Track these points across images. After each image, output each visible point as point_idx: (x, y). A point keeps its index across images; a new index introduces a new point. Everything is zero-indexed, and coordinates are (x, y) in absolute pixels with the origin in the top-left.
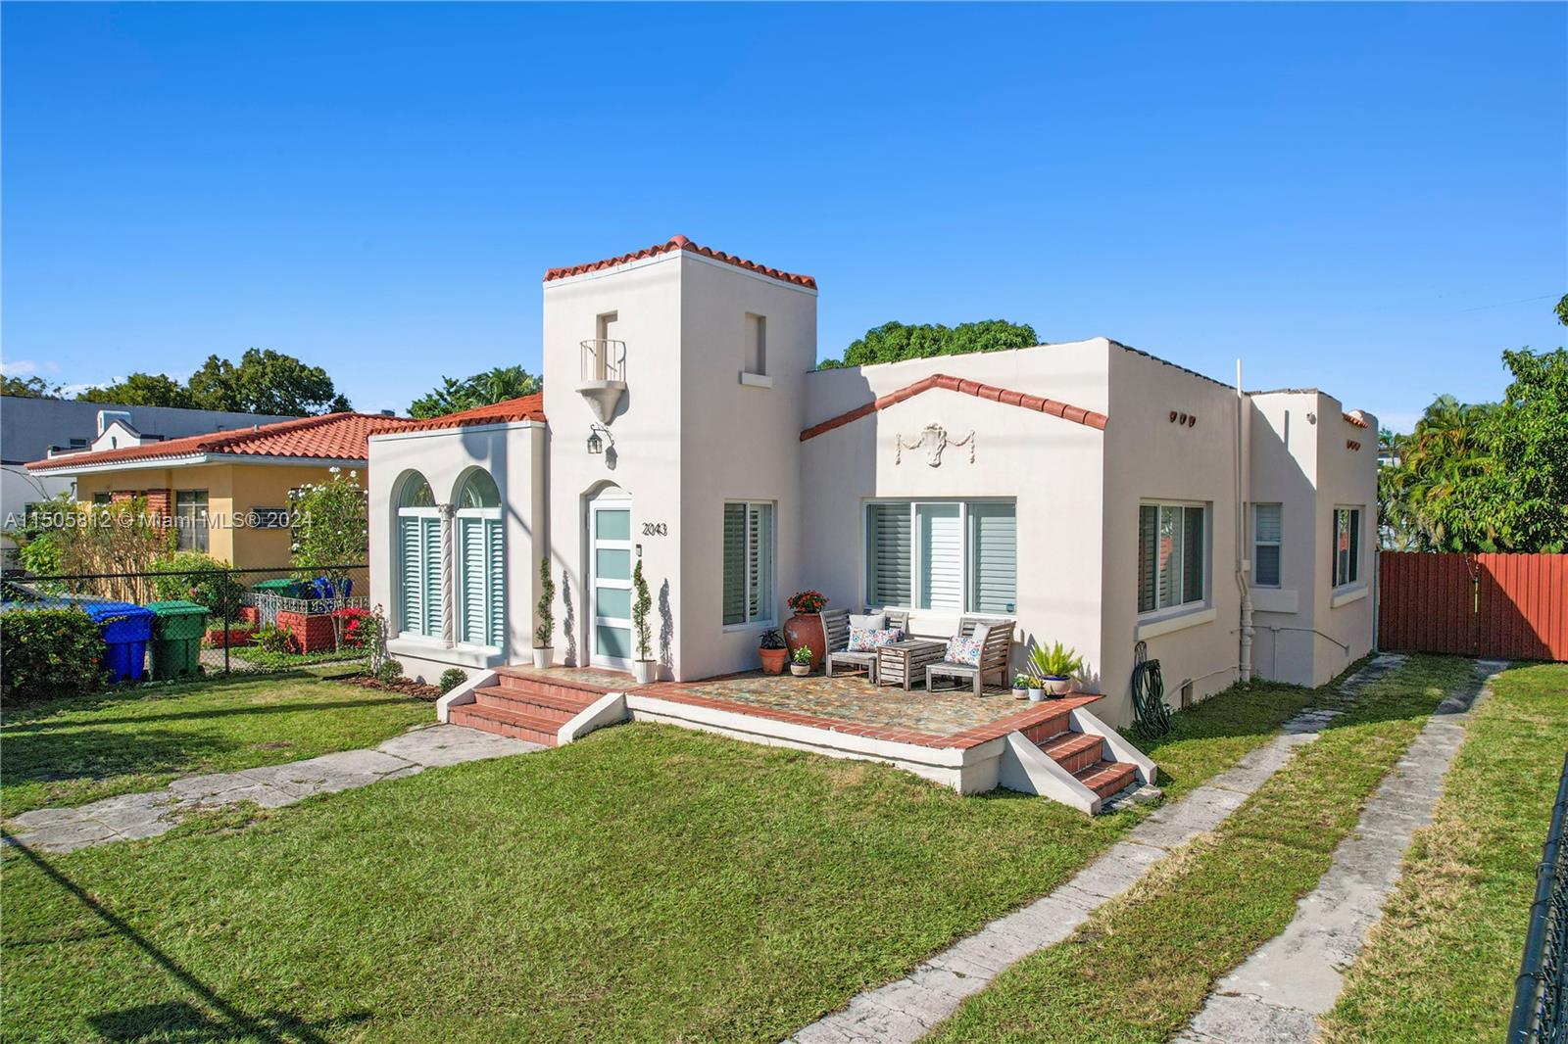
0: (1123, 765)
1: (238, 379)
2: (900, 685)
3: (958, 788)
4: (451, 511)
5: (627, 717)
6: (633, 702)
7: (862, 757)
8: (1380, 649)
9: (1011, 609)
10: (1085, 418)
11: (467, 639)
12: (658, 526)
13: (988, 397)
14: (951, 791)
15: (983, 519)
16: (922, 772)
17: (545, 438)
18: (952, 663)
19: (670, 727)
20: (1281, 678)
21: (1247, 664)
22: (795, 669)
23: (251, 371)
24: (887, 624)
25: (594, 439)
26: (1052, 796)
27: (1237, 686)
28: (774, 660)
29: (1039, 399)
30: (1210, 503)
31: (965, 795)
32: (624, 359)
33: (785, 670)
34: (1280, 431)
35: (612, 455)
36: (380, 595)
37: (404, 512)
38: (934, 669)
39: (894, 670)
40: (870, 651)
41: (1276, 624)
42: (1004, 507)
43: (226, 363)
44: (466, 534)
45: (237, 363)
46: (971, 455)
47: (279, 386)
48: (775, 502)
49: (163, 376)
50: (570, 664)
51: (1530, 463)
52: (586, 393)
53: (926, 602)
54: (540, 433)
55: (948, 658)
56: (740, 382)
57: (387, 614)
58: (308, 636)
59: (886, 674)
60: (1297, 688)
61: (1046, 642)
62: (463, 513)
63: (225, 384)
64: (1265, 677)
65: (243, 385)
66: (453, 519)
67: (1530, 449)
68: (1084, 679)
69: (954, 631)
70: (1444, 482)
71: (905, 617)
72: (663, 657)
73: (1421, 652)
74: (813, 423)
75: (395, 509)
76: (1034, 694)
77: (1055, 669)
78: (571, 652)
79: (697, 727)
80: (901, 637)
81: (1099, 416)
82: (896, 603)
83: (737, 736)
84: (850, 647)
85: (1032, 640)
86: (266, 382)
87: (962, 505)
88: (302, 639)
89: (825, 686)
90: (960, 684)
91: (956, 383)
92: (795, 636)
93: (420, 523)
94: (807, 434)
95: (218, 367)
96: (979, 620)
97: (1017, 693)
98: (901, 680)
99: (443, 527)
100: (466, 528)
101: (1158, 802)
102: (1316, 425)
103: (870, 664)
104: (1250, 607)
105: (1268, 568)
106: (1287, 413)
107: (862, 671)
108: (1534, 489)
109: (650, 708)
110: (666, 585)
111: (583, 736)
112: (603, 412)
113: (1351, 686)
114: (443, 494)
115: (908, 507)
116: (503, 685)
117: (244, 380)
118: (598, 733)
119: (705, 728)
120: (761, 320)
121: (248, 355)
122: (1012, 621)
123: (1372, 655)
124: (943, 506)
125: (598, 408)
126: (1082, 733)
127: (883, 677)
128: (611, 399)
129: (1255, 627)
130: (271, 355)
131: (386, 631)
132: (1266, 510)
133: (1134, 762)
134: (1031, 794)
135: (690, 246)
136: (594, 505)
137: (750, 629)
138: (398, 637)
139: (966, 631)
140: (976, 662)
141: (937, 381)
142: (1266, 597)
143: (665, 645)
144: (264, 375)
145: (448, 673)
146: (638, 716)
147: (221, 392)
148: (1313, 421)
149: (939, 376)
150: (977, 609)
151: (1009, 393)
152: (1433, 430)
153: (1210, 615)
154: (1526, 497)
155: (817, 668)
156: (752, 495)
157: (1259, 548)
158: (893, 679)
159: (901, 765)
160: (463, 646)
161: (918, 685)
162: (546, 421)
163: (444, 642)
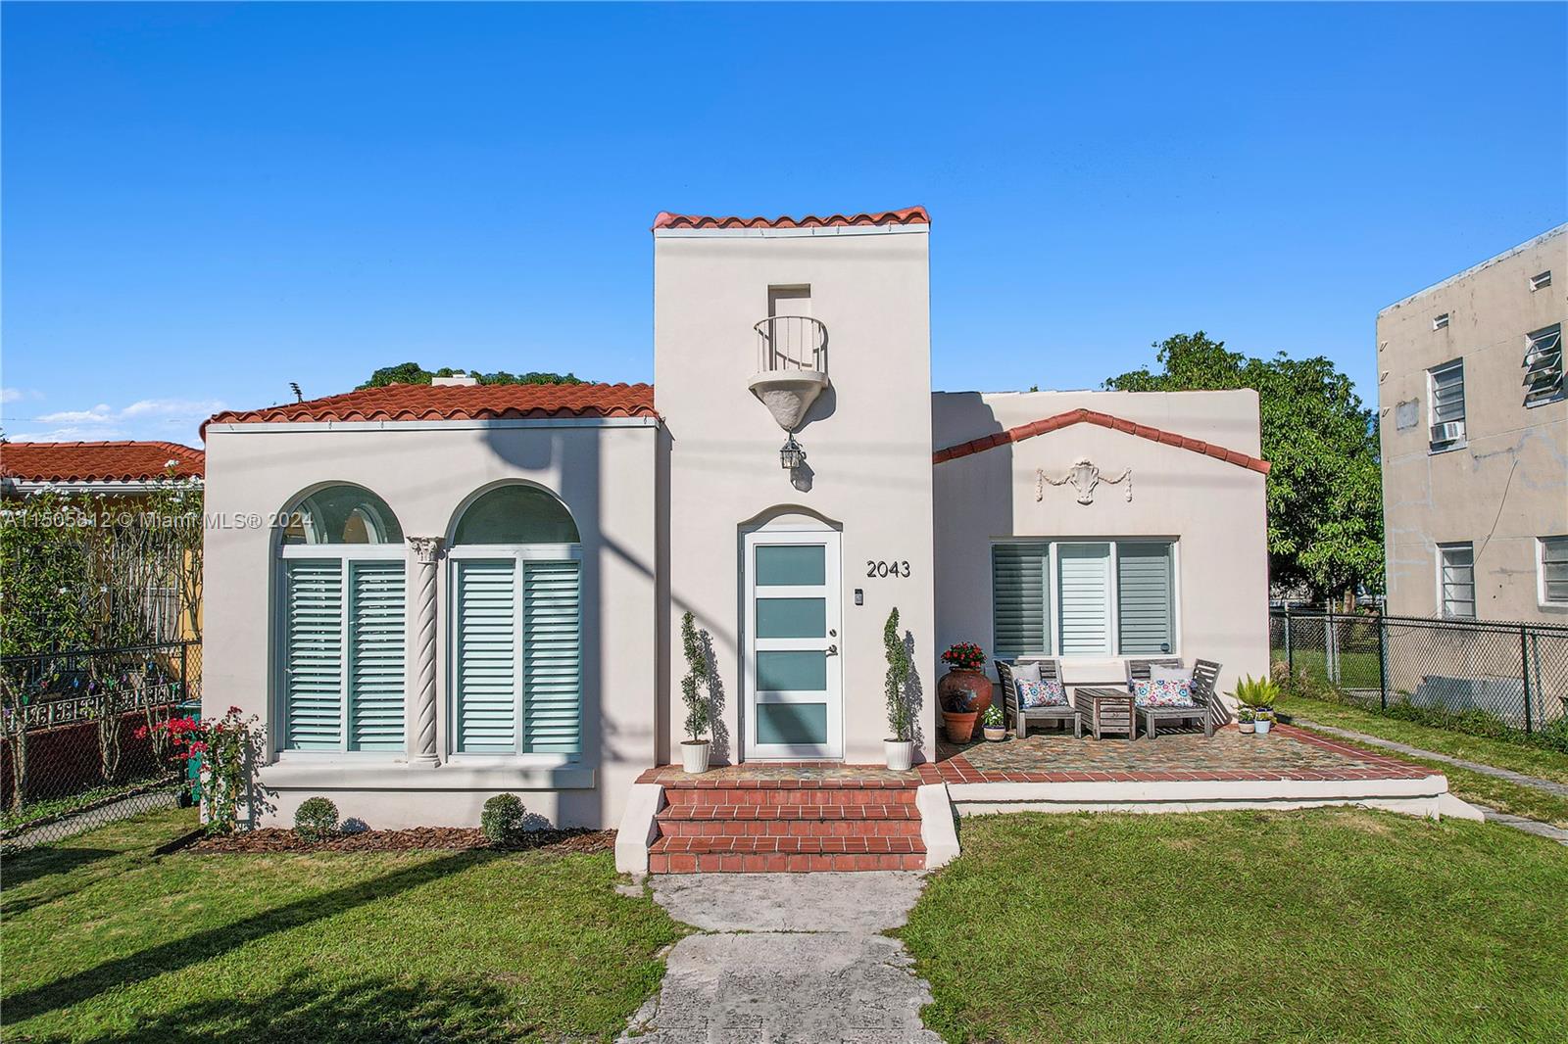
4: (440, 549)
5: (953, 814)
6: (958, 793)
9: (1165, 650)
10: (1249, 462)
11: (461, 748)
12: (896, 565)
13: (1145, 437)
22: (991, 733)
24: (1040, 673)
25: (792, 445)
28: (966, 725)
37: (293, 553)
44: (465, 584)
46: (1128, 494)
50: (716, 762)
57: (255, 724)
59: (1107, 725)
62: (460, 552)
69: (1122, 676)
72: (911, 734)
75: (280, 545)
76: (1262, 727)
78: (718, 745)
82: (1039, 647)
84: (1029, 702)
87: (1113, 546)
91: (1109, 419)
93: (346, 568)
99: (417, 574)
103: (1077, 717)
110: (910, 640)
112: (791, 415)
114: (427, 520)
115: (1047, 547)
124: (1088, 546)
127: (1103, 730)
128: (808, 396)
131: (252, 753)
136: (752, 539)
138: (275, 760)
141: (1084, 415)
149: (1084, 411)
150: (1136, 652)
158: (1116, 730)
160: (456, 760)
162: (660, 419)
163: (419, 759)
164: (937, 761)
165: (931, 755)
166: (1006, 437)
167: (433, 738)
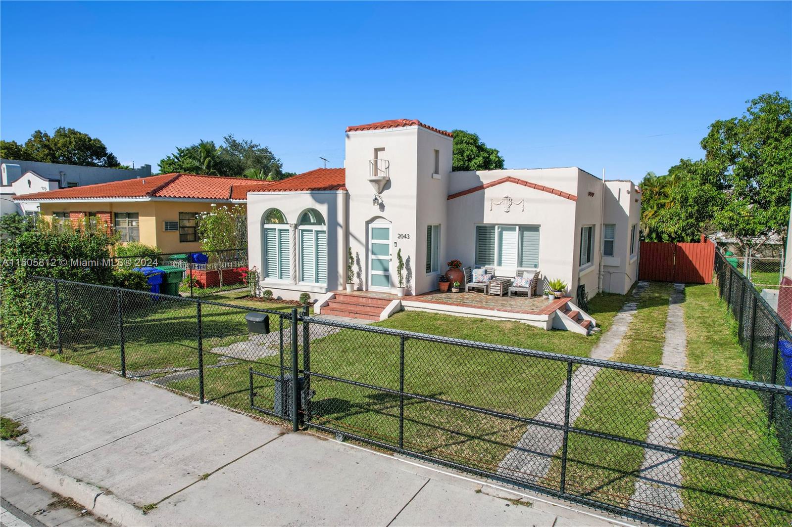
0: (586, 321)
1: (55, 145)
2: (499, 295)
3: (545, 328)
4: (296, 227)
5: (401, 309)
6: (404, 303)
7: (507, 319)
8: (639, 280)
9: (536, 266)
10: (569, 197)
11: (303, 280)
12: (405, 235)
13: (530, 187)
14: (542, 329)
15: (525, 232)
16: (531, 323)
17: (347, 197)
18: (516, 287)
19: (423, 312)
20: (612, 291)
21: (601, 286)
22: (454, 290)
23: (62, 141)
24: (486, 272)
25: (376, 199)
26: (572, 331)
27: (598, 294)
28: (445, 286)
29: (551, 189)
30: (595, 225)
31: (548, 330)
32: (388, 167)
33: (449, 290)
34: (616, 196)
35: (382, 206)
36: (254, 261)
37: (266, 226)
38: (511, 289)
39: (496, 289)
40: (482, 283)
41: (611, 270)
42: (535, 228)
43: (46, 135)
44: (302, 236)
45: (52, 134)
46: (522, 209)
47: (79, 149)
48: (440, 224)
49: (14, 142)
50: (360, 289)
52: (371, 181)
53: (500, 264)
54: (345, 195)
55: (514, 284)
56: (432, 177)
57: (259, 270)
58: (207, 280)
59: (492, 291)
60: (619, 295)
61: (552, 279)
62: (301, 227)
63: (45, 146)
64: (607, 291)
65: (59, 148)
66: (297, 230)
68: (566, 292)
69: (514, 275)
71: (493, 270)
72: (407, 286)
73: (655, 281)
74: (452, 193)
75: (263, 224)
76: (551, 297)
77: (558, 288)
78: (361, 285)
79: (435, 311)
80: (492, 277)
81: (575, 196)
82: (489, 264)
83: (453, 314)
84: (474, 281)
85: (545, 278)
86: (72, 146)
87: (517, 227)
88: (204, 282)
89: (466, 295)
90: (523, 294)
91: (517, 181)
92: (452, 277)
93: (277, 231)
94: (451, 197)
95: (41, 137)
96: (525, 271)
97: (545, 297)
98: (499, 293)
99: (291, 233)
100: (302, 234)
101: (601, 332)
102: (629, 195)
103: (485, 287)
104: (603, 264)
105: (609, 248)
106: (620, 189)
107: (480, 290)
108: (691, 216)
109: (411, 305)
110: (409, 258)
111: (391, 316)
112: (379, 189)
113: (636, 294)
114: (292, 218)
115: (494, 227)
116: (337, 298)
117: (59, 145)
118: (396, 315)
119: (438, 312)
120: (437, 152)
121: (58, 131)
122: (538, 271)
123: (636, 282)
124: (510, 227)
125: (377, 187)
126: (571, 310)
127: (491, 292)
128: (382, 184)
129: (606, 272)
130: (73, 132)
131: (259, 278)
132: (609, 227)
133: (590, 320)
134: (565, 330)
135: (420, 124)
136: (371, 226)
137: (432, 274)
138: (264, 280)
139: (520, 274)
140: (528, 286)
141: (509, 179)
142: (609, 261)
143: (408, 281)
144: (70, 143)
145: (301, 295)
146: (406, 308)
147: (47, 152)
148: (628, 193)
149: (509, 177)
150: (521, 267)
151: (538, 186)
153: (593, 268)
154: (687, 219)
155: (461, 290)
156: (434, 222)
157: (605, 241)
158: (495, 293)
159: (523, 321)
160: (302, 283)
161: (505, 294)
162: (347, 191)
163: (293, 282)
164: (416, 295)
165: (414, 293)
166: (481, 187)
167: (295, 277)
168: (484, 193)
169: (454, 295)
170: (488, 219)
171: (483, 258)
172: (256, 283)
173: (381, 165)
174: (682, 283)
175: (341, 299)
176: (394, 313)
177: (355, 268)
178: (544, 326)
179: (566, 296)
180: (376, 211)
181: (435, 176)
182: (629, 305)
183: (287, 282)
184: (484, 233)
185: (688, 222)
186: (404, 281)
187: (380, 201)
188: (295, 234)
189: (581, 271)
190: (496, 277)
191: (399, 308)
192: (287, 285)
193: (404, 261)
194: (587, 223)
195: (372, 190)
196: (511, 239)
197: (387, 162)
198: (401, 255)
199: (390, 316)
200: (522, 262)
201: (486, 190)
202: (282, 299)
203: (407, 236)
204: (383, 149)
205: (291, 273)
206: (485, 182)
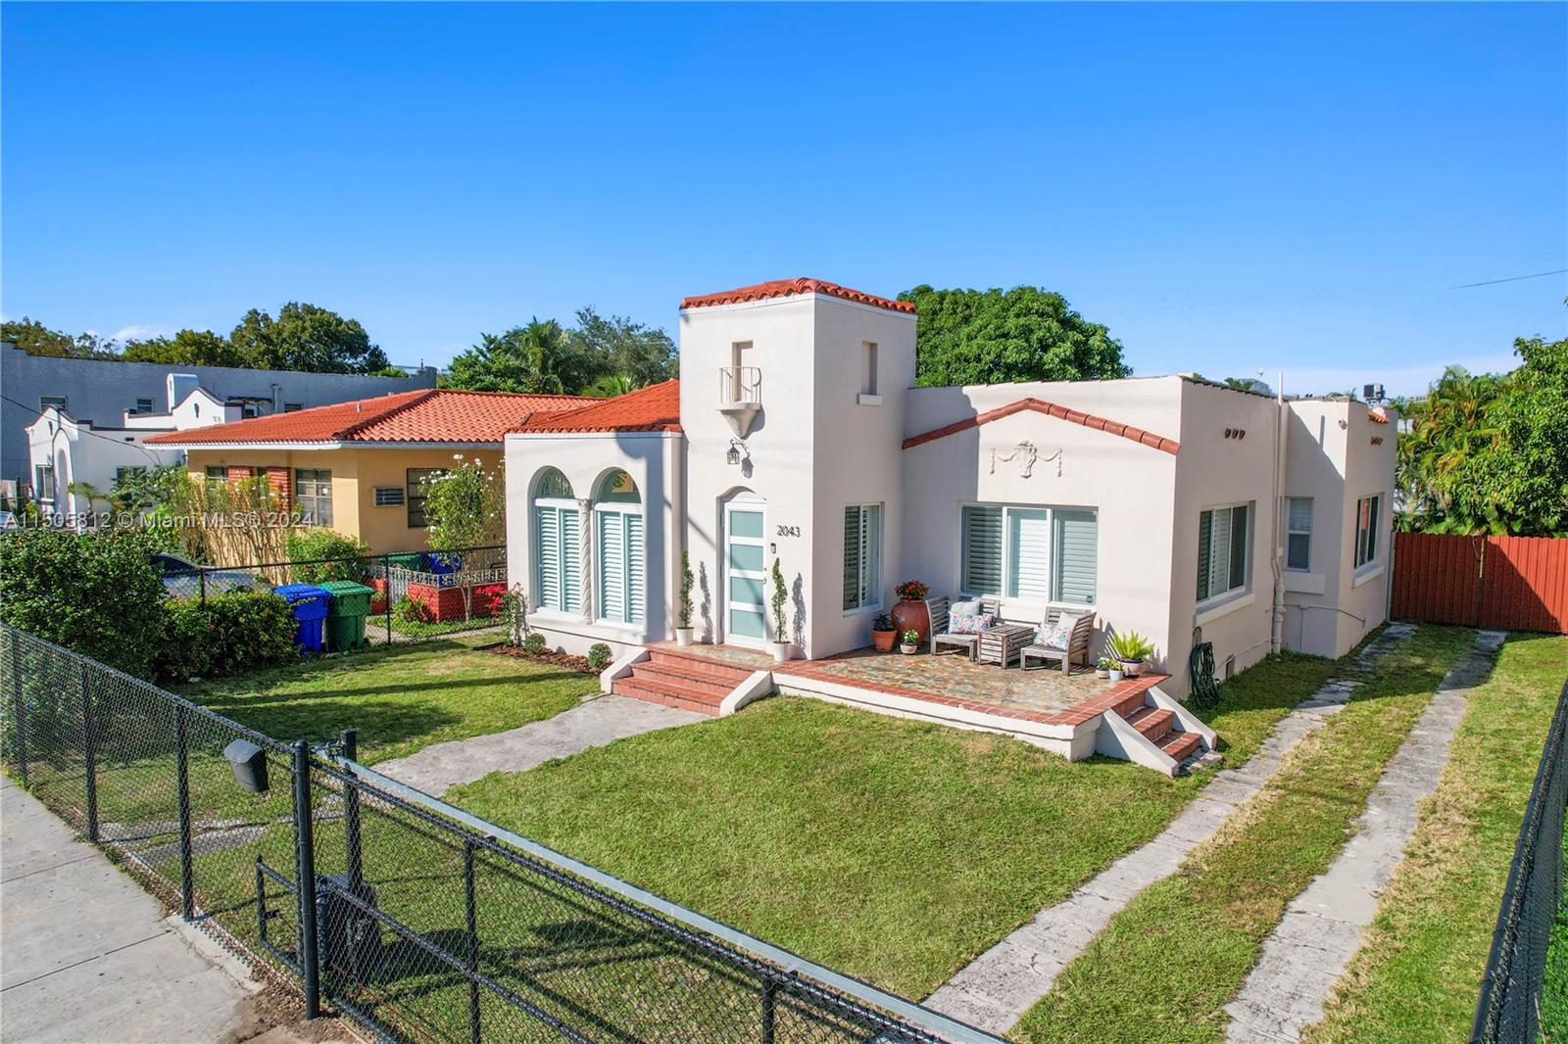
0: (1190, 735)
1: (279, 334)
2: (999, 664)
3: (1068, 756)
4: (590, 505)
5: (773, 692)
6: (778, 678)
7: (986, 730)
8: (1393, 618)
9: (1090, 600)
10: (1160, 444)
11: (604, 615)
12: (792, 528)
13: (1075, 421)
14: (1062, 758)
15: (1067, 523)
16: (1038, 743)
17: (683, 445)
18: (1041, 646)
19: (814, 700)
20: (1306, 650)
21: (1279, 638)
22: (904, 648)
23: (290, 326)
24: (981, 610)
25: (733, 451)
26: (1140, 762)
27: (1270, 657)
28: (886, 640)
29: (1119, 426)
30: (1253, 503)
31: (1074, 761)
32: (759, 383)
33: (895, 649)
34: (1315, 434)
35: (748, 466)
36: (518, 574)
37: (540, 502)
38: (1027, 651)
39: (993, 650)
40: (969, 633)
41: (1305, 603)
42: (1087, 514)
43: (266, 318)
44: (603, 525)
45: (275, 317)
46: (1058, 470)
47: (319, 340)
48: (883, 503)
49: (209, 332)
50: (706, 642)
51: (1536, 445)
52: (725, 412)
53: (1014, 591)
54: (677, 441)
55: (1037, 641)
56: (858, 402)
57: (526, 592)
58: (440, 607)
59: (986, 654)
60: (1323, 659)
61: (1123, 633)
62: (600, 507)
63: (266, 338)
64: (1294, 649)
65: (284, 340)
66: (592, 512)
67: (1536, 433)
68: (1155, 661)
69: (1041, 618)
70: (1454, 450)
71: (997, 605)
72: (796, 639)
73: (1429, 623)
74: (913, 433)
75: (532, 498)
76: (1114, 675)
77: (1132, 654)
78: (709, 631)
79: (839, 702)
80: (993, 622)
81: (1173, 443)
82: (993, 592)
83: (874, 709)
84: (950, 630)
85: (1109, 627)
86: (305, 336)
87: (1049, 512)
88: (435, 609)
89: (932, 663)
90: (1052, 665)
91: (1046, 407)
92: (903, 619)
93: (557, 512)
94: (909, 442)
95: (258, 322)
96: (1063, 609)
97: (1099, 673)
98: (999, 660)
99: (581, 518)
100: (603, 520)
101: (1221, 765)
102: (1346, 431)
103: (971, 645)
104: (1282, 588)
105: (1298, 553)
106: (1323, 418)
107: (964, 650)
108: (1538, 468)
109: (793, 684)
110: (800, 578)
111: (742, 708)
112: (740, 429)
113: (1369, 656)
114: (583, 489)
115: (1001, 511)
116: (653, 660)
117: (285, 335)
118: (754, 705)
119: (845, 702)
120: (873, 346)
121: (286, 309)
122: (1093, 612)
123: (1385, 625)
124: (1034, 511)
125: (736, 426)
126: (1158, 708)
127: (983, 657)
128: (747, 418)
129: (1288, 607)
130: (310, 310)
131: (525, 607)
132: (1298, 504)
133: (1200, 733)
134: (1123, 760)
135: (822, 288)
136: (728, 506)
137: (862, 613)
138: (535, 612)
139: (1052, 618)
140: (1064, 646)
141: (1030, 404)
142: (1299, 580)
143: (798, 628)
144: (304, 329)
145: (595, 647)
146: (783, 690)
147: (263, 347)
148: (1344, 427)
149: (1031, 400)
150: (1060, 599)
151: (1094, 419)
152: (1445, 401)
153: (1251, 598)
154: (1531, 474)
155: (923, 647)
156: (864, 500)
157: (1291, 536)
158: (991, 659)
159: (1019, 737)
160: (601, 622)
161: (1013, 663)
162: (683, 432)
163: (583, 618)
164: (817, 659)
165: (809, 654)
166: (971, 422)
167: (589, 608)
168: (978, 435)
169: (904, 661)
170: (989, 490)
171: (978, 578)
172: (520, 620)
173: (747, 380)
174: (1498, 629)
175: (659, 661)
176: (752, 701)
177: (696, 595)
178: (1066, 749)
179: (1156, 671)
180: (735, 476)
181: (865, 399)
182: (1334, 687)
183: (575, 618)
184: (979, 522)
185: (1531, 485)
186: (789, 628)
187: (743, 455)
188: (588, 520)
189: (1200, 611)
190: (1002, 621)
191: (766, 689)
192: (575, 625)
193: (789, 586)
194: (1222, 499)
195: (728, 431)
196: (1037, 535)
197: (756, 373)
198: (781, 572)
199: (740, 708)
200: (1061, 588)
201: (983, 429)
202: (564, 653)
203: (795, 531)
204: (749, 345)
205: (582, 599)
206: (982, 409)
